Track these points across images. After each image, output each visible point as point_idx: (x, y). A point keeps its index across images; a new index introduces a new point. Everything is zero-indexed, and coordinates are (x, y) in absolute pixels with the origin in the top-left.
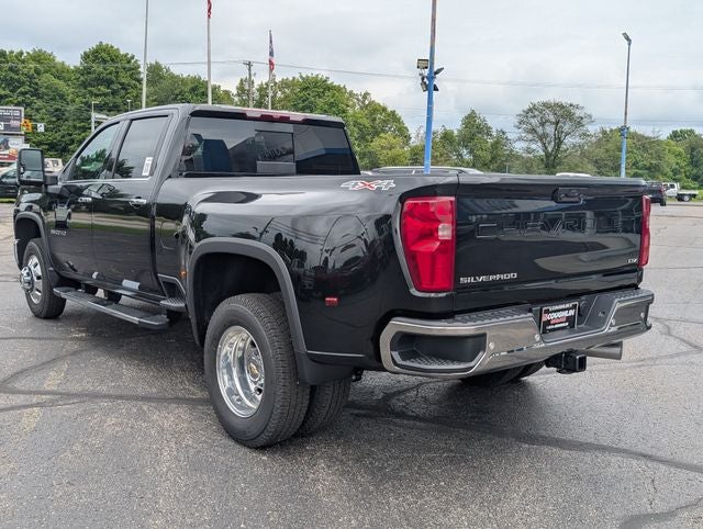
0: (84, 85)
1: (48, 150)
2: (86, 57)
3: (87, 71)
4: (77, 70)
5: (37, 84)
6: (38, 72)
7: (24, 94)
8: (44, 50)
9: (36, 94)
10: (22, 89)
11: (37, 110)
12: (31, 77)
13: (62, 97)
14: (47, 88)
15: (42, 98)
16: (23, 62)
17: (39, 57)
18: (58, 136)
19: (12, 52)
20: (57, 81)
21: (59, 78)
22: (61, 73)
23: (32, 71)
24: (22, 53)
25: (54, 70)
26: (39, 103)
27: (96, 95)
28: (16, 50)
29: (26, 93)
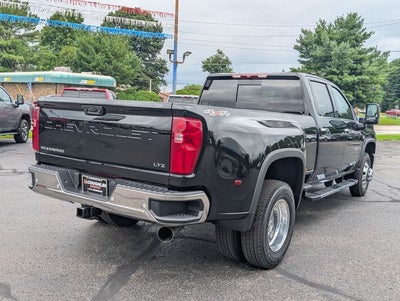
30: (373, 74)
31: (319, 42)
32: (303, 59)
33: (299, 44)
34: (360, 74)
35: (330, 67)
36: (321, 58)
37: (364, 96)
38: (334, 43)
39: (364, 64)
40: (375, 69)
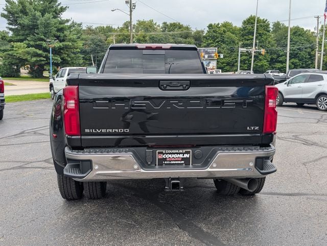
0: (243, 36)
1: (226, 66)
2: (244, 22)
3: (244, 29)
4: (240, 29)
5: (223, 37)
6: (224, 32)
7: (218, 42)
8: (228, 21)
9: (223, 42)
10: (217, 40)
11: (223, 48)
12: (222, 34)
13: (234, 42)
14: (228, 38)
15: (225, 43)
16: (219, 28)
17: (226, 25)
18: (231, 60)
19: (215, 24)
20: (232, 35)
21: (233, 33)
22: (234, 31)
23: (222, 32)
24: (219, 24)
25: (231, 30)
26: (224, 45)
27: (248, 40)
28: (217, 23)
29: (219, 41)
30: (74, 41)
31: (24, 12)
32: (11, 26)
33: (6, 13)
34: (63, 41)
35: (38, 34)
36: (28, 26)
37: (69, 59)
38: (38, 14)
39: (65, 32)
40: (75, 37)
